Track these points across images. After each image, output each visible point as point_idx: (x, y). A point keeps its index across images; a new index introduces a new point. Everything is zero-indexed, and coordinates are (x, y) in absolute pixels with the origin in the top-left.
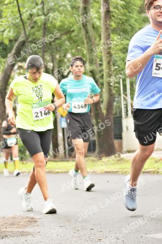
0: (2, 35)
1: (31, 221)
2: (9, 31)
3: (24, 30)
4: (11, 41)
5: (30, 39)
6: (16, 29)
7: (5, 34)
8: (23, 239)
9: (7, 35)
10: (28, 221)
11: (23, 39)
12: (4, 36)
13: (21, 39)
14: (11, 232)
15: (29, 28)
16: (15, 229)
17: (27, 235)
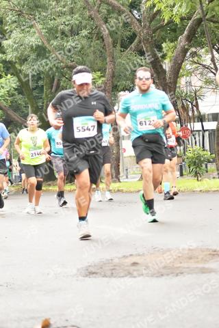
0: (172, 11)
1: (214, 255)
2: (180, 6)
3: (201, 4)
4: (182, 19)
5: (207, 17)
6: (190, 3)
7: (175, 10)
8: (204, 277)
9: (178, 11)
10: (210, 254)
11: (198, 17)
12: (174, 13)
13: (196, 17)
14: (188, 268)
15: (207, 3)
16: (192, 264)
17: (210, 272)
